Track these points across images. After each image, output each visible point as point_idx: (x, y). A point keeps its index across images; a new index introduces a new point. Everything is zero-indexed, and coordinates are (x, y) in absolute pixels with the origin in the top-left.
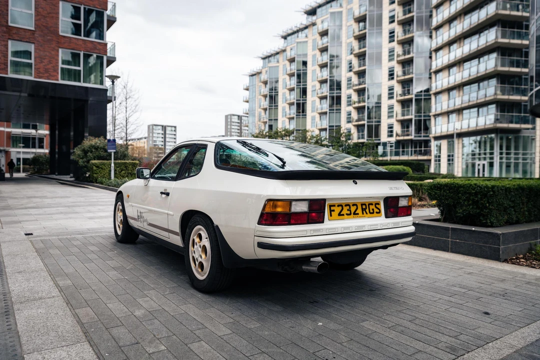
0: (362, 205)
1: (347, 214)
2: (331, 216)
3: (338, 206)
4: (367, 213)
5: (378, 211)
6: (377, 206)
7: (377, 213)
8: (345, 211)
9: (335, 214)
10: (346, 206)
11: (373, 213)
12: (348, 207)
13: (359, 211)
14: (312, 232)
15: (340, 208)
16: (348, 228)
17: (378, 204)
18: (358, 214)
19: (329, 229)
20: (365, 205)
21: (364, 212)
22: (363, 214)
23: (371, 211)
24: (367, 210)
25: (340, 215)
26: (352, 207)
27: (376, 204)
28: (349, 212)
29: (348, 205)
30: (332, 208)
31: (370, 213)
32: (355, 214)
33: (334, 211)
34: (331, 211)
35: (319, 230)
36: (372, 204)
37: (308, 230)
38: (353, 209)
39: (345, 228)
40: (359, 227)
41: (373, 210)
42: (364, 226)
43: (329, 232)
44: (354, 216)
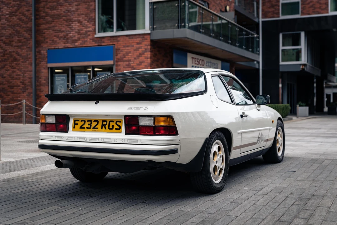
0: (103, 121)
1: (87, 128)
2: (74, 128)
3: (82, 121)
4: (105, 129)
5: (118, 128)
6: (118, 123)
7: (116, 129)
8: (86, 125)
9: (77, 127)
10: (88, 121)
11: (112, 129)
12: (90, 123)
13: (99, 126)
14: (56, 138)
15: (83, 122)
16: (83, 138)
17: (120, 122)
18: (97, 128)
19: (68, 137)
20: (106, 121)
21: (104, 127)
22: (102, 128)
23: (111, 127)
24: (107, 126)
25: (81, 127)
26: (93, 122)
27: (117, 122)
28: (89, 126)
29: (91, 121)
30: (76, 122)
31: (109, 128)
32: (94, 128)
33: (77, 124)
34: (75, 124)
35: (61, 137)
36: (113, 122)
37: (54, 136)
38: (94, 124)
39: (80, 138)
40: (92, 138)
41: (113, 126)
42: (98, 138)
43: (68, 139)
44: (93, 130)
